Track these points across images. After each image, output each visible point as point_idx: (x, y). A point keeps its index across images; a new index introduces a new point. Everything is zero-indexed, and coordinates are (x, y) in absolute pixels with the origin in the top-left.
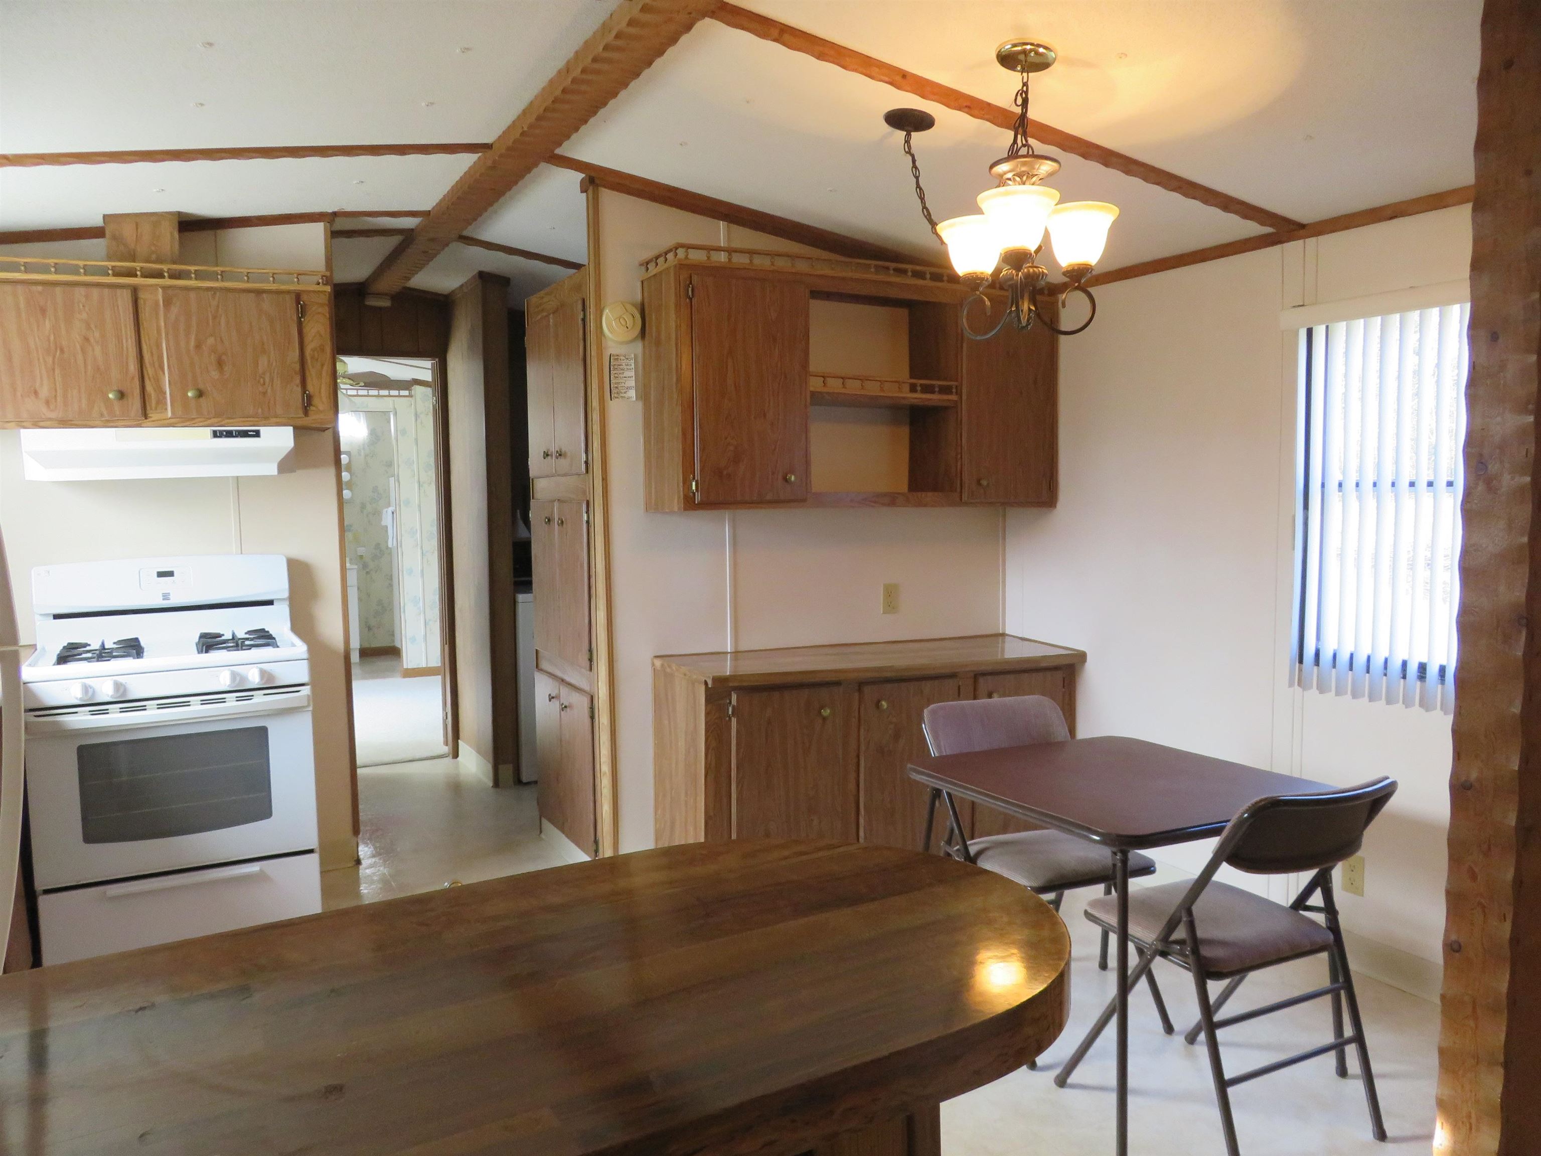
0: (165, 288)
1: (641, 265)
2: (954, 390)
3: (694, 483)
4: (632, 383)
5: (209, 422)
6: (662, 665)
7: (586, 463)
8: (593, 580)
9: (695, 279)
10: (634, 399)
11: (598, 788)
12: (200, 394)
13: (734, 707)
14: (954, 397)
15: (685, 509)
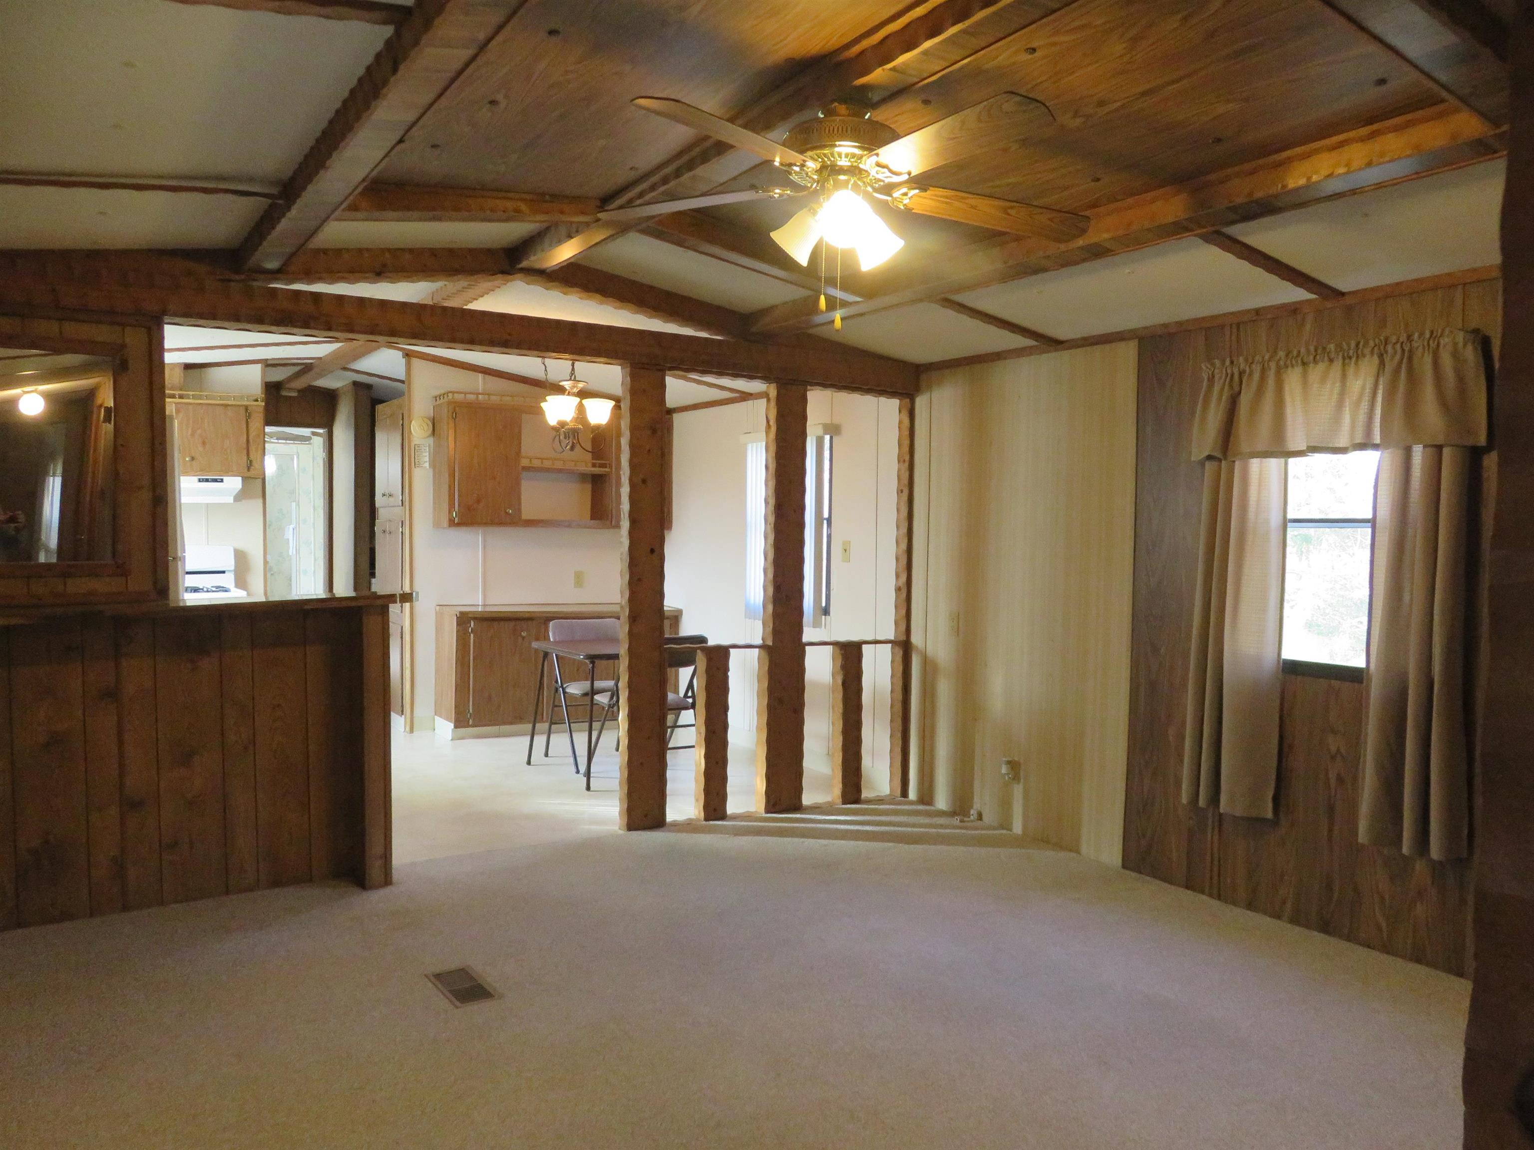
0: (176, 404)
1: (433, 397)
2: (608, 466)
3: (454, 513)
4: (427, 459)
5: (197, 473)
6: (439, 610)
7: (402, 500)
8: (404, 563)
9: (457, 409)
10: (428, 467)
11: (404, 676)
12: (193, 459)
13: (472, 629)
14: (607, 470)
15: (449, 526)
